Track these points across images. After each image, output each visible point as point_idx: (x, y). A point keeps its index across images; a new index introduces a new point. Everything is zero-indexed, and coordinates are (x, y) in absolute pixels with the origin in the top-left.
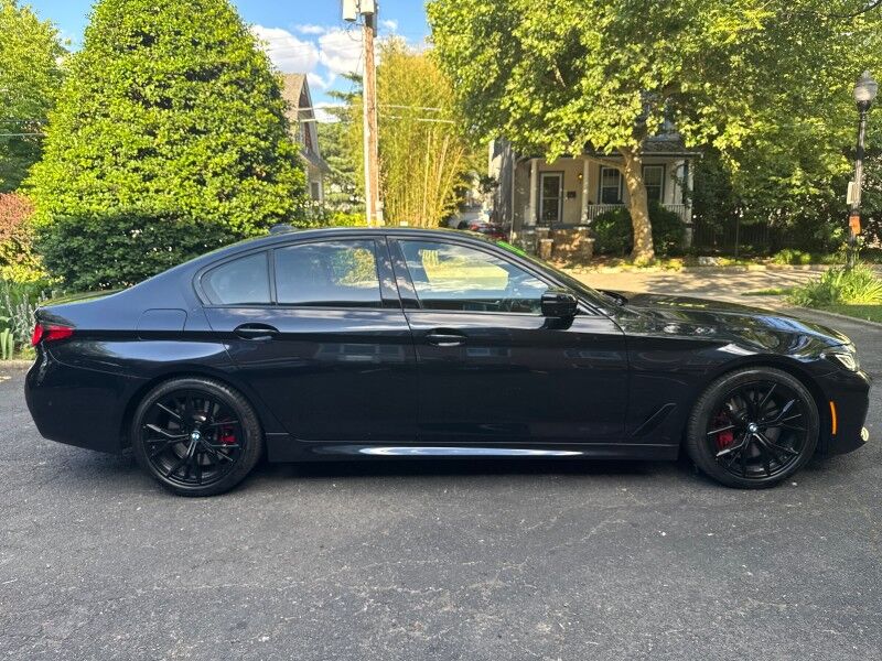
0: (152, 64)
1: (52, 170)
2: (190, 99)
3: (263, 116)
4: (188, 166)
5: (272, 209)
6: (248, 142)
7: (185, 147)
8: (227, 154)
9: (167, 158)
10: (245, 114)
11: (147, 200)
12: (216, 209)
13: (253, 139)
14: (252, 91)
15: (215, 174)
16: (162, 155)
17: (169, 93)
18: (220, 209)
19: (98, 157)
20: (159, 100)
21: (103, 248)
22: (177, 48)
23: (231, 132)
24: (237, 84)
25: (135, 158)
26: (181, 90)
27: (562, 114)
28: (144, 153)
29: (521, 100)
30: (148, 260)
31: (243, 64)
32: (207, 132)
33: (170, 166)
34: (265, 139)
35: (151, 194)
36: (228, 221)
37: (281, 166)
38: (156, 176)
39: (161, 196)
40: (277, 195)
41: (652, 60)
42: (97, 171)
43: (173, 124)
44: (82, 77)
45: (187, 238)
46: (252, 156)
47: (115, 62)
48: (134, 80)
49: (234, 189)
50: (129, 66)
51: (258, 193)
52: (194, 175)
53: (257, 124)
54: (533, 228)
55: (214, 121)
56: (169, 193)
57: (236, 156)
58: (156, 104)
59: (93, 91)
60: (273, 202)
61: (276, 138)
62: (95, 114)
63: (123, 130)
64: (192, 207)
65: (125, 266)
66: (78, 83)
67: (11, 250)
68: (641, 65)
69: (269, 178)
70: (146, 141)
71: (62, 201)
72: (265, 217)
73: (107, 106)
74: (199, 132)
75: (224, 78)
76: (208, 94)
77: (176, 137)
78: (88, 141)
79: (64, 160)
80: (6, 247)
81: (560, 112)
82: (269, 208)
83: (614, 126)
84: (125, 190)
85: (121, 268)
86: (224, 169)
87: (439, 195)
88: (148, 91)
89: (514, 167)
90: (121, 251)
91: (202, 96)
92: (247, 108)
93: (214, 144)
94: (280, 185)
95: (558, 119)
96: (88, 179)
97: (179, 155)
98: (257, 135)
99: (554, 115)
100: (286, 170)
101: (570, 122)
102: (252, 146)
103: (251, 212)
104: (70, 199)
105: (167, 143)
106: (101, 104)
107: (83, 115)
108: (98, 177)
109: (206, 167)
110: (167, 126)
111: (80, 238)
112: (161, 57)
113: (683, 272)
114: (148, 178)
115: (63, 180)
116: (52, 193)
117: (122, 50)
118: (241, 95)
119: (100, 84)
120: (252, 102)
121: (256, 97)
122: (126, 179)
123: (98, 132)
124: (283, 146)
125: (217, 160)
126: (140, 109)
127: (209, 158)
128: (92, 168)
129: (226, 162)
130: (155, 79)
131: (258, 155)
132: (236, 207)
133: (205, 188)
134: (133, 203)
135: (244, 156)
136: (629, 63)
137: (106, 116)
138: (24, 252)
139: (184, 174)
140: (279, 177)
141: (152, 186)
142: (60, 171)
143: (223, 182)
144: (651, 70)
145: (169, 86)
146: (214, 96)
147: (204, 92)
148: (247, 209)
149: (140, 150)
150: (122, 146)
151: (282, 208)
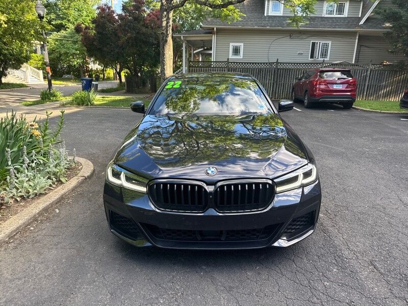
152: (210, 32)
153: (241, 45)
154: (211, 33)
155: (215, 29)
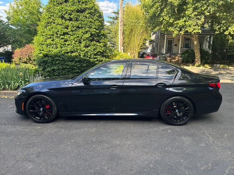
0: (67, 8)
1: (40, 38)
2: (78, 18)
3: (97, 23)
4: (77, 37)
5: (99, 50)
6: (93, 31)
7: (76, 32)
8: (87, 34)
9: (71, 35)
10: (92, 22)
11: (65, 47)
12: (84, 50)
13: (94, 30)
14: (94, 16)
15: (84, 40)
16: (70, 34)
17: (72, 17)
18: (85, 50)
19: (52, 35)
20: (69, 19)
21: (53, 60)
22: (74, 3)
23: (89, 28)
24: (90, 14)
25: (62, 35)
26: (75, 15)
27: (179, 22)
28: (65, 34)
29: (166, 18)
30: (66, 65)
31: (92, 8)
32: (82, 28)
33: (72, 37)
34: (97, 30)
35: (66, 45)
36: (87, 54)
37: (102, 38)
38: (68, 40)
39: (69, 46)
40: (100, 46)
41: (208, 6)
42: (52, 39)
43: (73, 25)
44: (48, 12)
45: (76, 58)
46: (94, 35)
47: (57, 8)
48: (62, 13)
49: (89, 44)
50: (61, 9)
51: (95, 46)
52: (78, 40)
53: (96, 25)
54: (164, 54)
55: (84, 25)
56: (71, 45)
57: (90, 35)
58: (68, 20)
59: (51, 16)
60: (99, 48)
61: (100, 30)
62: (51, 23)
63: (59, 27)
64: (78, 50)
65: (59, 66)
66: (47, 14)
67: (28, 60)
68: (205, 8)
69: (98, 41)
70: (65, 30)
71: (42, 47)
72: (97, 52)
73: (55, 20)
74: (80, 28)
75: (87, 12)
76: (82, 16)
77: (74, 29)
78: (50, 30)
79: (43, 35)
80: (27, 59)
81: (178, 22)
82: (98, 50)
83: (195, 26)
84: (59, 44)
85: (58, 66)
86: (86, 39)
87: (139, 45)
88: (66, 16)
89: (160, 37)
90: (58, 61)
91: (81, 17)
92: (93, 21)
93: (84, 31)
94: (101, 43)
95: (178, 24)
96: (49, 41)
97: (74, 34)
98: (96, 29)
99: (176, 22)
100: (103, 39)
101: (181, 25)
102: (94, 32)
103: (93, 51)
104: (44, 47)
105: (71, 31)
106: (53, 19)
107: (48, 23)
108: (52, 41)
109: (82, 38)
110: (71, 26)
111: (47, 58)
112: (70, 6)
113: (209, 69)
114: (66, 41)
115: (43, 41)
116: (40, 45)
117: (59, 4)
118: (91, 17)
119: (53, 14)
120: (94, 19)
121: (95, 18)
122: (59, 41)
123: (52, 28)
124: (102, 32)
125: (85, 36)
126: (64, 21)
127: (82, 35)
128: (51, 38)
129: (87, 37)
130: (68, 12)
131: (96, 34)
132: (90, 50)
133: (81, 44)
134: (61, 48)
135: (92, 35)
136: (201, 7)
137: (54, 23)
138: (32, 60)
139: (76, 40)
140: (101, 41)
141: (67, 43)
142: (42, 39)
143: (86, 42)
144: (208, 9)
145: (72, 14)
146: (84, 17)
147: (81, 16)
148: (93, 50)
149: (64, 33)
150: (59, 32)
151: (102, 50)
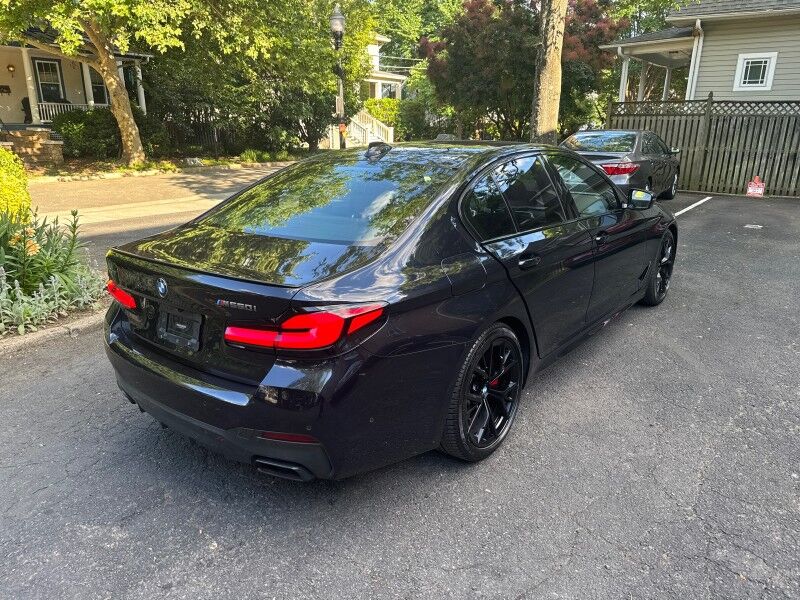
152: (689, 31)
153: (771, 58)
154: (689, 34)
155: (698, 23)
